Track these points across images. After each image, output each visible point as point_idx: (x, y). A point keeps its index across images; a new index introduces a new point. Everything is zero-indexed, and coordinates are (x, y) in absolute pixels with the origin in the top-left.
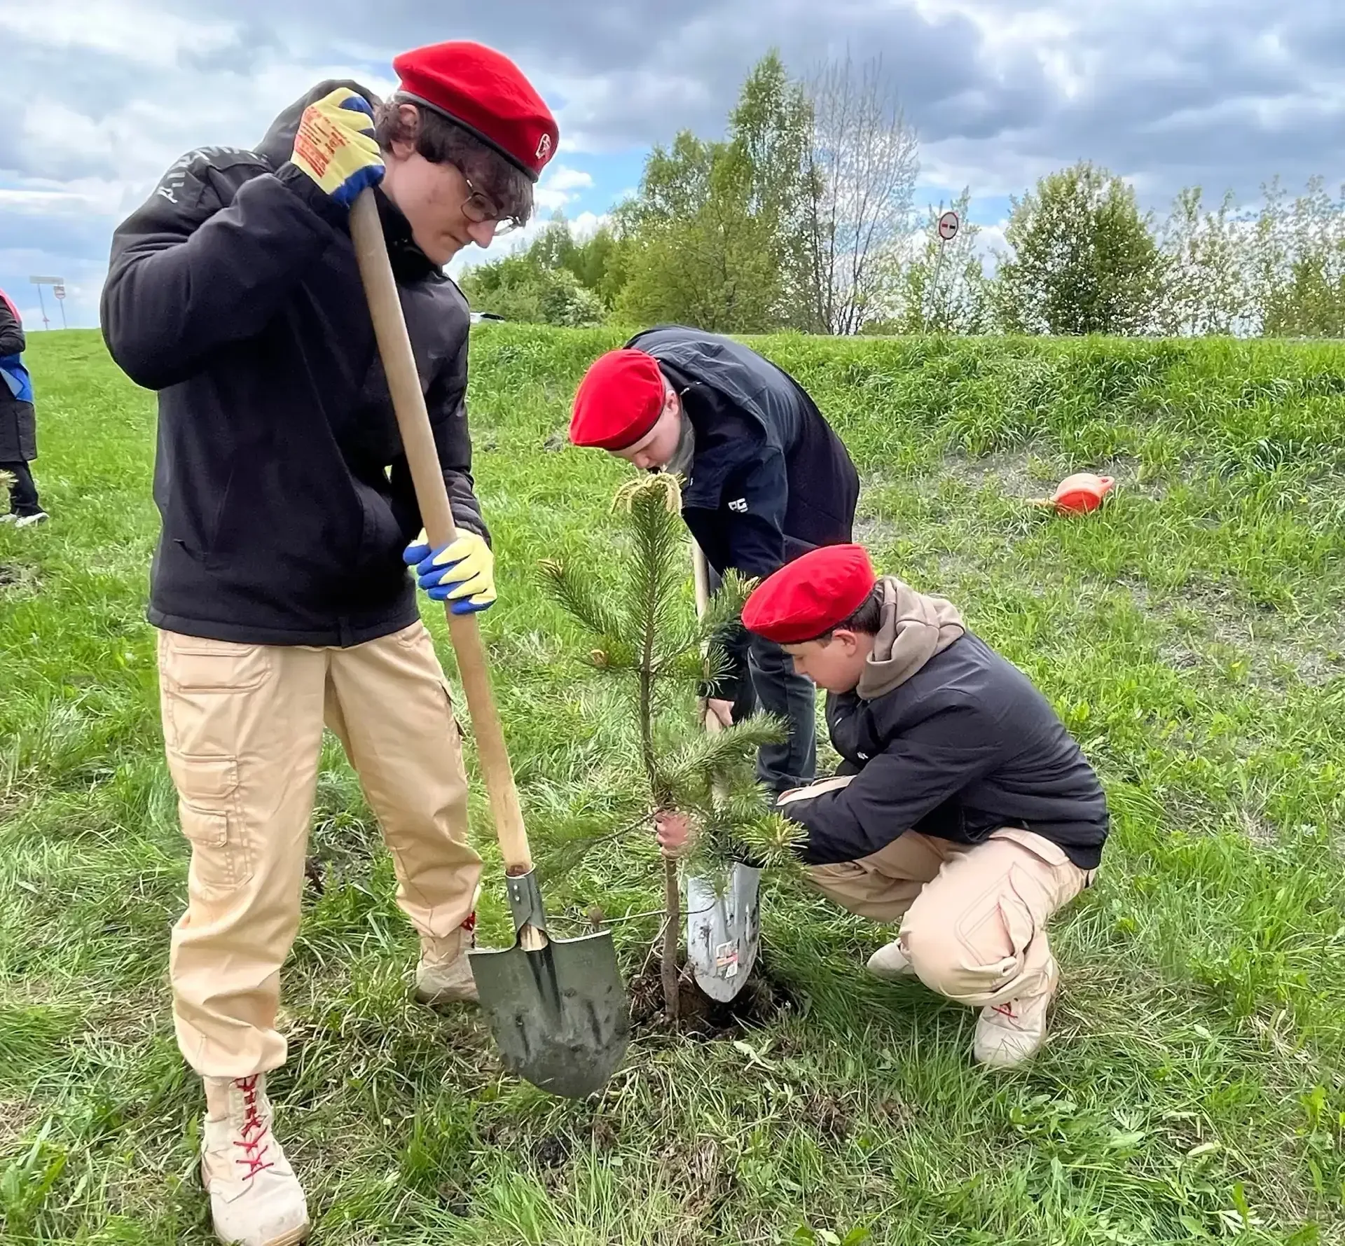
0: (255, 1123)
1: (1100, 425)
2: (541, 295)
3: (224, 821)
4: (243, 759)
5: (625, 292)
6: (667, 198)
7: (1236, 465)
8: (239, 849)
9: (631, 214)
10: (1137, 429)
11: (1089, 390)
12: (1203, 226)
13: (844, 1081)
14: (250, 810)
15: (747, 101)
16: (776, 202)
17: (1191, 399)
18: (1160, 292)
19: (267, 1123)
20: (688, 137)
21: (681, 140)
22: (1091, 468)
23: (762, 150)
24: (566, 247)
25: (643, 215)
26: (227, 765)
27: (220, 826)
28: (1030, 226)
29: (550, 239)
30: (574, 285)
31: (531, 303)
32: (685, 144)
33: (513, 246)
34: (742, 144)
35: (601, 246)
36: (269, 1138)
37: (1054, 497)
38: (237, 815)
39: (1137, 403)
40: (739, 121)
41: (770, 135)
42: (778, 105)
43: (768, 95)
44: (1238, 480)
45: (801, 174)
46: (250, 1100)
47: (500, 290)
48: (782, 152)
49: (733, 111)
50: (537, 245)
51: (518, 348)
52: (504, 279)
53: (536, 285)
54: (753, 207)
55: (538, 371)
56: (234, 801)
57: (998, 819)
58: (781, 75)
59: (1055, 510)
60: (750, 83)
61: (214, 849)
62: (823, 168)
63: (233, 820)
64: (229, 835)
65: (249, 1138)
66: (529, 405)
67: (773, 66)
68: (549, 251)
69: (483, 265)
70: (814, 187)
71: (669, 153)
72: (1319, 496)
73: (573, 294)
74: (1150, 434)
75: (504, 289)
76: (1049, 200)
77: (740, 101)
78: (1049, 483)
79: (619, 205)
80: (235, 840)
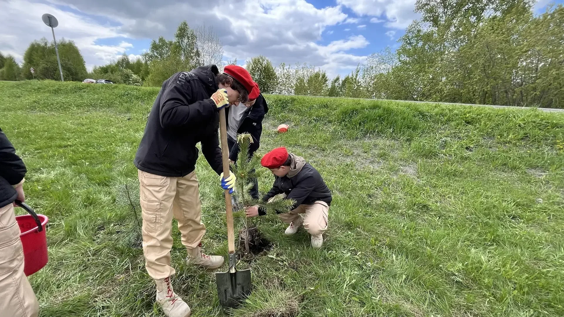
0: (169, 290)
1: (283, 114)
2: (121, 76)
3: (155, 216)
4: (162, 202)
5: (150, 76)
6: (157, 53)
7: (310, 122)
8: (158, 223)
9: (147, 56)
10: (290, 115)
11: (279, 107)
12: (285, 71)
13: (293, 258)
14: (162, 214)
15: (179, 32)
16: (188, 57)
17: (299, 109)
18: (278, 84)
19: (172, 290)
20: (162, 38)
21: (160, 39)
22: (283, 123)
23: (184, 44)
24: (128, 63)
25: (151, 56)
26: (157, 203)
27: (154, 218)
28: (251, 68)
29: (123, 60)
30: (131, 73)
31: (119, 78)
32: (161, 40)
33: (111, 62)
34: (179, 42)
35: (139, 63)
36: (174, 293)
37: (278, 129)
38: (159, 215)
39: (289, 109)
40: (177, 36)
41: (186, 41)
42: (187, 34)
43: (184, 31)
44: (312, 125)
45: (195, 50)
46: (168, 284)
47: (108, 73)
48: (189, 45)
49: (176, 34)
50: (119, 62)
51: (130, 92)
52: (109, 70)
53: (120, 73)
54: (183, 58)
55: (137, 98)
56: (158, 212)
57: (316, 198)
58: (187, 27)
59: (278, 132)
60: (179, 27)
61: (152, 223)
62: (200, 50)
63: (158, 216)
64: (156, 220)
65: (170, 295)
66: (136, 107)
67: (185, 24)
68: (123, 64)
69: (101, 66)
70: (198, 54)
71: (157, 41)
72: (327, 128)
73: (132, 76)
74: (292, 116)
75: (110, 73)
76: (255, 62)
77: (177, 32)
78: (275, 126)
79: (144, 54)
80: (157, 221)
